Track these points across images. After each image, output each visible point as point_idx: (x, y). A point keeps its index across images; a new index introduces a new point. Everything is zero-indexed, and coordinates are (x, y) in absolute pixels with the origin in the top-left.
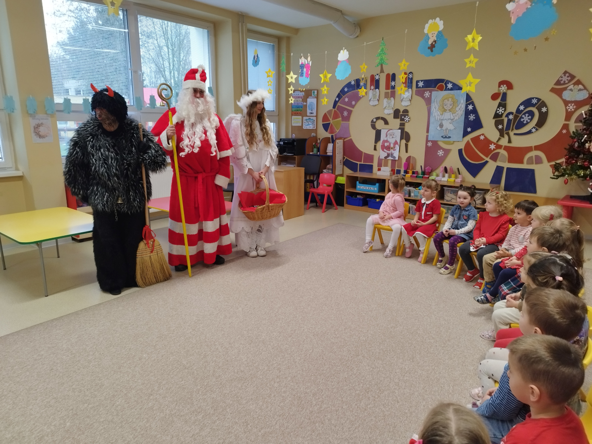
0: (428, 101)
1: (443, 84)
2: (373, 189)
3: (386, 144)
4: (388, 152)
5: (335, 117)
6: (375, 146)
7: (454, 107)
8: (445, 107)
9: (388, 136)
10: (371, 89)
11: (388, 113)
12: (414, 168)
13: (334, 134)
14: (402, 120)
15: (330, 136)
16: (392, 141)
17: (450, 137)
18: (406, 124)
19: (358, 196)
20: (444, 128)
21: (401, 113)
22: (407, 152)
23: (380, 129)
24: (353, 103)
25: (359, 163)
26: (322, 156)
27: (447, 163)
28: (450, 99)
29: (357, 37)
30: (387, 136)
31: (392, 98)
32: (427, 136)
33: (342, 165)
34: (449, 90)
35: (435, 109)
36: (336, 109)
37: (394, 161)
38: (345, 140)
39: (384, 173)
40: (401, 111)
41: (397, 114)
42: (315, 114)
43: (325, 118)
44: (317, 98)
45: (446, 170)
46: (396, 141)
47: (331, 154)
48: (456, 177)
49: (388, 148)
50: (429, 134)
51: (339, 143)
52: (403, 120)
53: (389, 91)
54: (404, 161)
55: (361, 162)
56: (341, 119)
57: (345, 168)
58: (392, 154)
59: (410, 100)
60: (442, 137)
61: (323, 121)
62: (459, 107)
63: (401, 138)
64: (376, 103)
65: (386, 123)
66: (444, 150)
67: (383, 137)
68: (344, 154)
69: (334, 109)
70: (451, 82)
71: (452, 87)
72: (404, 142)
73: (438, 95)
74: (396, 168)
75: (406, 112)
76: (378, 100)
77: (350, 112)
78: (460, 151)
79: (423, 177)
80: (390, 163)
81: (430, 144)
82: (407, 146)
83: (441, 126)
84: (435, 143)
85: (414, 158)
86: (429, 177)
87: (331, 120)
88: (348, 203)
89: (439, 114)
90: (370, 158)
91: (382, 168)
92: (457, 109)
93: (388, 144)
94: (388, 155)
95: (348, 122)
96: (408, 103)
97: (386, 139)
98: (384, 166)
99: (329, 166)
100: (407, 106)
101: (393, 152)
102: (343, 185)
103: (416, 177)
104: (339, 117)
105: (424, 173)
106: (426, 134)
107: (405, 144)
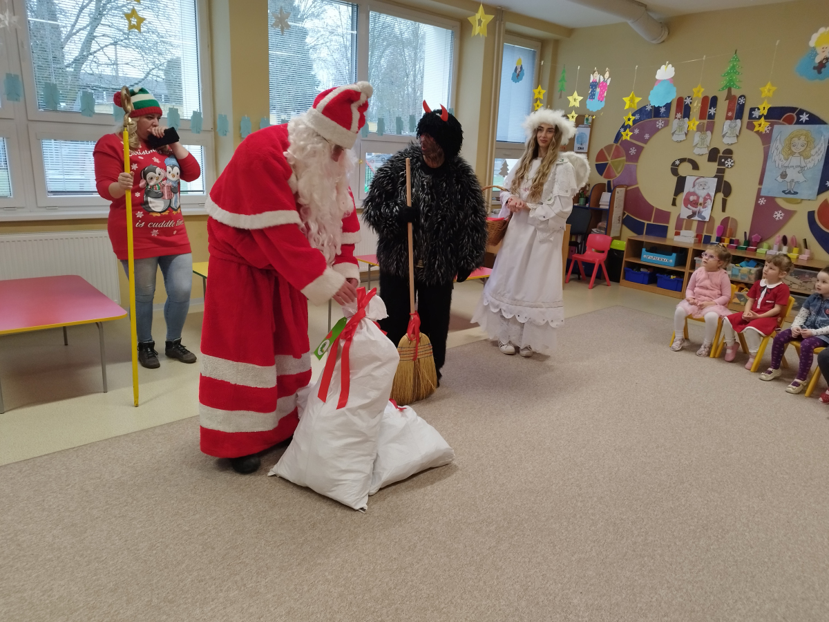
0: (766, 138)
1: (794, 115)
2: (668, 261)
3: (692, 198)
4: (694, 209)
5: (617, 155)
6: (674, 200)
7: (808, 149)
8: (793, 149)
9: (697, 186)
10: (676, 118)
11: (700, 152)
12: (733, 233)
13: (611, 180)
14: (721, 164)
15: (605, 181)
16: (702, 194)
17: (796, 193)
18: (727, 171)
19: (642, 270)
20: (788, 179)
21: (721, 154)
22: (724, 210)
23: (684, 175)
24: (647, 136)
25: (646, 222)
26: (592, 209)
27: (787, 231)
28: (803, 138)
29: (663, 41)
30: (694, 186)
31: (709, 133)
32: (759, 190)
33: (620, 224)
34: (801, 123)
35: (776, 151)
36: (618, 144)
37: (701, 224)
38: (629, 188)
39: (686, 239)
40: (721, 151)
41: (713, 155)
42: (586, 150)
43: (601, 155)
44: (591, 126)
45: (784, 240)
46: (708, 195)
47: (607, 207)
48: (800, 252)
49: (695, 204)
50: (763, 187)
51: (620, 193)
52: (723, 164)
53: (705, 121)
54: (717, 223)
55: (650, 221)
56: (624, 158)
57: (625, 229)
58: (699, 212)
59: (737, 136)
60: (784, 192)
61: (597, 160)
62: (816, 149)
63: (718, 190)
64: (683, 137)
65: (695, 166)
66: (784, 210)
67: (688, 187)
68: (625, 208)
69: (615, 145)
70: (807, 113)
71: (808, 119)
72: (720, 196)
73: (784, 131)
74: (705, 234)
75: (729, 152)
76: (686, 134)
77: (640, 149)
78: (811, 215)
79: (746, 249)
80: (695, 225)
81: (762, 202)
82: (724, 202)
83: (784, 175)
84: (771, 200)
85: (735, 221)
86: (756, 250)
87: (609, 159)
88: (626, 278)
89: (782, 159)
90: (665, 216)
91: (683, 232)
92: (813, 152)
93: (695, 198)
94: (694, 214)
95: (636, 164)
96: (734, 140)
97: (692, 190)
98: (685, 229)
99: (603, 224)
100: (732, 144)
101: (702, 210)
102: (621, 252)
103: (736, 248)
104: (623, 156)
105: (748, 243)
106: (758, 187)
107: (723, 199)
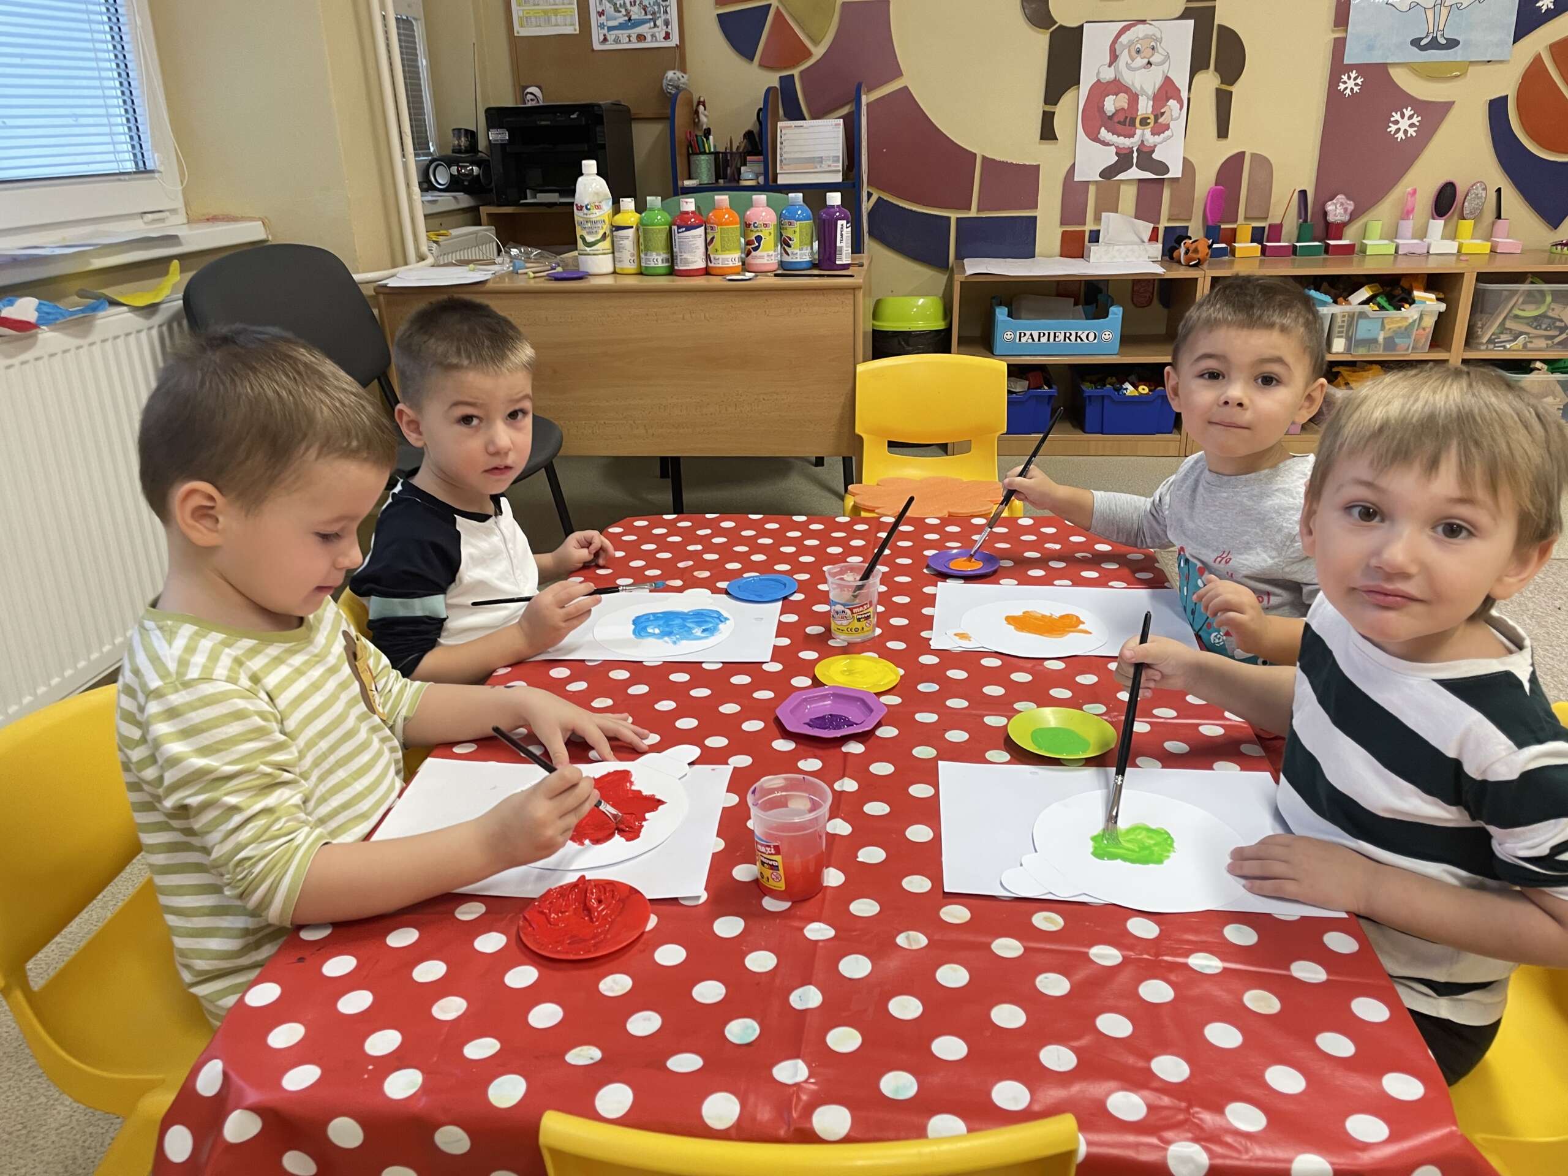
2: (1095, 339)
3: (1110, 104)
4: (1124, 142)
6: (1048, 119)
9: (1124, 58)
12: (1260, 206)
13: (796, 72)
15: (772, 81)
16: (1147, 83)
17: (1452, 44)
22: (1223, 132)
23: (1073, 24)
25: (953, 215)
32: (1339, 46)
37: (1152, 188)
46: (1168, 84)
49: (1125, 122)
50: (1349, 34)
54: (1205, 181)
55: (967, 208)
57: (878, 251)
58: (1145, 153)
60: (1416, 42)
63: (1198, 64)
66: (1420, 107)
72: (1209, 81)
74: (1165, 223)
78: (1497, 107)
79: (1327, 249)
80: (1128, 196)
81: (1350, 84)
82: (1223, 101)
84: (1378, 76)
85: (1262, 163)
90: (1019, 181)
93: (1122, 101)
94: (1124, 160)
97: (1108, 75)
101: (1150, 140)
106: (1329, 36)
107: (1218, 91)
